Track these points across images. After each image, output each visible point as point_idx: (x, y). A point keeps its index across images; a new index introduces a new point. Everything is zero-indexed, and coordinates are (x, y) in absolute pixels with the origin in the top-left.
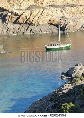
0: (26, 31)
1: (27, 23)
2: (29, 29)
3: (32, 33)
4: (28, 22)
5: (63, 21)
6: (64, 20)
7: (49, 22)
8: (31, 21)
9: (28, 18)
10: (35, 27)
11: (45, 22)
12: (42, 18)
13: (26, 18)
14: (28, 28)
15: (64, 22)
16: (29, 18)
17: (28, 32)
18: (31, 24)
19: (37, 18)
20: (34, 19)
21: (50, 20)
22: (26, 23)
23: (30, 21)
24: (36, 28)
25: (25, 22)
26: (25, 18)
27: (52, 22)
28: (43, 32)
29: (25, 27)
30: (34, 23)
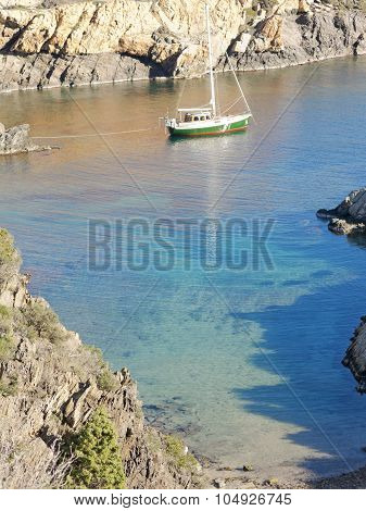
0: (49, 76)
1: (47, 52)
2: (57, 73)
3: (66, 85)
4: (52, 48)
5: (163, 44)
6: (166, 40)
7: (119, 49)
8: (61, 45)
9: (51, 34)
10: (76, 63)
11: (106, 49)
12: (97, 33)
13: (45, 36)
14: (53, 68)
15: (169, 46)
16: (54, 35)
17: (55, 80)
18: (61, 54)
19: (78, 33)
20: (69, 36)
21: (121, 42)
22: (45, 50)
23: (56, 45)
24: (80, 69)
25: (40, 46)
26: (40, 35)
27: (127, 46)
28: (104, 80)
29: (43, 64)
30: (71, 50)
